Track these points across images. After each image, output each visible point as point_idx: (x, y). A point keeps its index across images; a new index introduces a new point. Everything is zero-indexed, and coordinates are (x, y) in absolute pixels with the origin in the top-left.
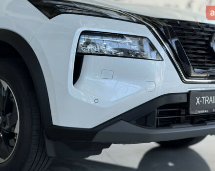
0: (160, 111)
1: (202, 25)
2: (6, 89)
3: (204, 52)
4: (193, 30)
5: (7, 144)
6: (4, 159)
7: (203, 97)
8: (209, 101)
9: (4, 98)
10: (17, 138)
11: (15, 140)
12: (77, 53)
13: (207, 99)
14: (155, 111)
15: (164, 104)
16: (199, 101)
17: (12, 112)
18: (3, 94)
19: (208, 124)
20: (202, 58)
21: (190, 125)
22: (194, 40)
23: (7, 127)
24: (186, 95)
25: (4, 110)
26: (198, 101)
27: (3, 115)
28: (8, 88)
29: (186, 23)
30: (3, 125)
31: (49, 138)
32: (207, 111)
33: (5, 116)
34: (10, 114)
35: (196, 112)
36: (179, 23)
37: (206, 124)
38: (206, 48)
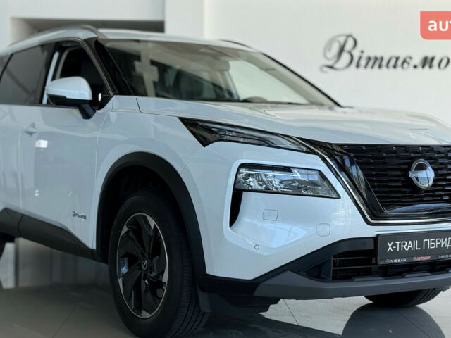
0: (340, 260)
1: (400, 148)
2: (152, 227)
3: (400, 184)
4: (384, 158)
5: (154, 294)
6: (150, 314)
7: (398, 243)
8: (407, 247)
9: (151, 238)
10: (165, 288)
11: (164, 290)
12: (234, 189)
13: (404, 244)
14: (330, 260)
15: (344, 251)
16: (392, 247)
17: (159, 255)
18: (150, 233)
19: (407, 276)
20: (397, 192)
21: (381, 278)
22: (386, 170)
23: (154, 274)
24: (373, 240)
25: (151, 252)
26: (390, 247)
27: (149, 258)
28: (155, 226)
29: (375, 148)
30: (149, 271)
31: (203, 290)
32: (405, 260)
33: (152, 260)
34: (157, 258)
35: (387, 262)
36: (364, 148)
37: (404, 277)
38: (403, 179)
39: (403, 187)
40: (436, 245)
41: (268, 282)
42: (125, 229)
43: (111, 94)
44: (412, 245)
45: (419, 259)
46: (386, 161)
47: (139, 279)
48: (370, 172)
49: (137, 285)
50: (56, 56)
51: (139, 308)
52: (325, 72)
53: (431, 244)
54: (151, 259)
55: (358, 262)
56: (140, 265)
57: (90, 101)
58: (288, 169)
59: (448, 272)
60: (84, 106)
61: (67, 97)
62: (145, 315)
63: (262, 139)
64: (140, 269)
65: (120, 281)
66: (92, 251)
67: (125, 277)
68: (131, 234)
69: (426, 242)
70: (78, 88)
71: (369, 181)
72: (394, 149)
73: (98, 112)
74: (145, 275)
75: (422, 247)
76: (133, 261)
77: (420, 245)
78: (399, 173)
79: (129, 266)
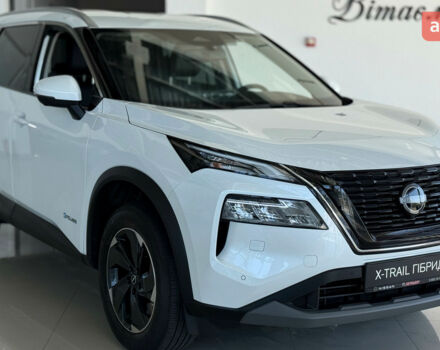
0: (327, 290)
1: (392, 173)
2: (141, 245)
3: (390, 211)
6: (139, 330)
7: (387, 270)
8: (396, 273)
9: (139, 254)
10: (153, 306)
12: (222, 219)
13: (393, 271)
14: (317, 290)
15: (331, 281)
16: (380, 274)
18: (138, 250)
19: (395, 301)
20: (388, 218)
21: (368, 305)
24: (361, 269)
25: (140, 267)
26: (378, 275)
27: (138, 274)
28: (143, 244)
29: (365, 175)
30: (138, 287)
31: (190, 313)
32: (393, 287)
33: (140, 276)
35: (375, 290)
36: (354, 176)
37: (392, 302)
38: (394, 205)
39: (393, 213)
40: (426, 269)
41: (254, 312)
42: (114, 241)
43: (101, 95)
44: (402, 271)
45: (408, 284)
46: (376, 188)
47: (128, 293)
48: (359, 201)
49: (127, 298)
50: (47, 39)
51: (129, 322)
52: (334, 24)
53: (421, 268)
54: (140, 274)
55: (345, 291)
56: (129, 279)
57: (79, 102)
58: (275, 200)
59: (438, 293)
60: (73, 107)
61: (57, 98)
62: (135, 330)
63: (251, 166)
64: (130, 282)
65: (110, 291)
66: (82, 255)
67: (115, 289)
68: (120, 246)
69: (416, 267)
70: (67, 88)
71: (358, 209)
72: (386, 174)
73: (88, 113)
74: (134, 290)
75: (411, 273)
76: (123, 274)
77: (409, 270)
78: (390, 200)
79: (119, 278)
